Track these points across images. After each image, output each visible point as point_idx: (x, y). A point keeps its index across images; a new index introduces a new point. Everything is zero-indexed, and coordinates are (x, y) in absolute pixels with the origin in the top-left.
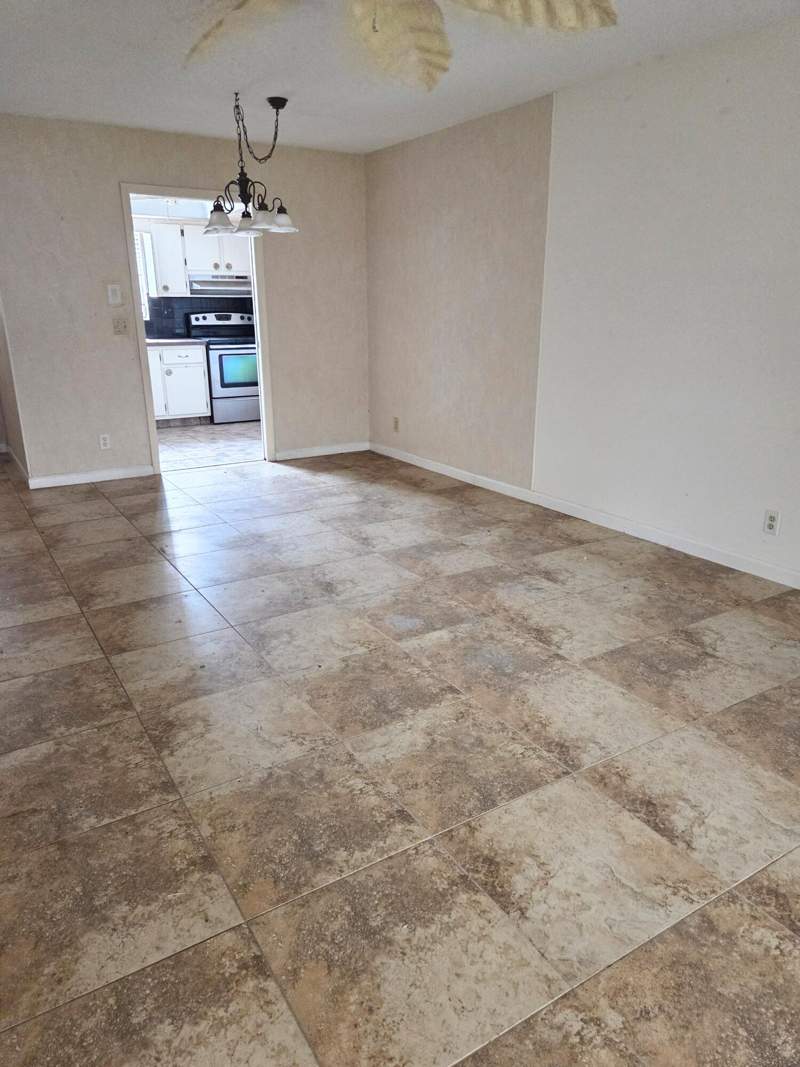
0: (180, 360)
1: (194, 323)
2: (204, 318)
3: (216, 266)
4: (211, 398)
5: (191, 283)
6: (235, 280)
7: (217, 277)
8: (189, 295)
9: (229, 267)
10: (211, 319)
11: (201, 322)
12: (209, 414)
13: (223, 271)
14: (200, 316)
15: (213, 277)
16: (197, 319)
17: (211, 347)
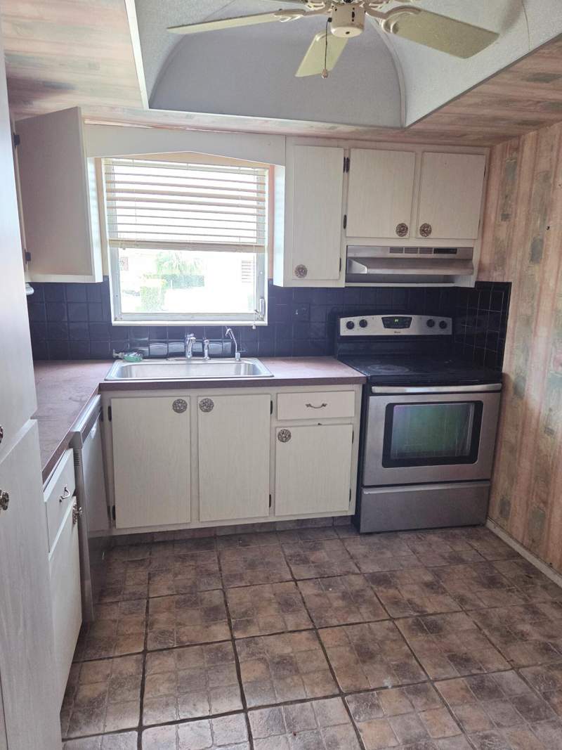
0: (310, 413)
1: (344, 332)
2: (363, 324)
3: (402, 230)
4: (360, 485)
5: (349, 261)
6: (432, 256)
7: (399, 250)
8: (342, 284)
9: (425, 230)
10: (375, 326)
11: (357, 331)
12: (352, 513)
13: (413, 240)
14: (356, 320)
15: (393, 250)
16: (350, 326)
17: (376, 389)
